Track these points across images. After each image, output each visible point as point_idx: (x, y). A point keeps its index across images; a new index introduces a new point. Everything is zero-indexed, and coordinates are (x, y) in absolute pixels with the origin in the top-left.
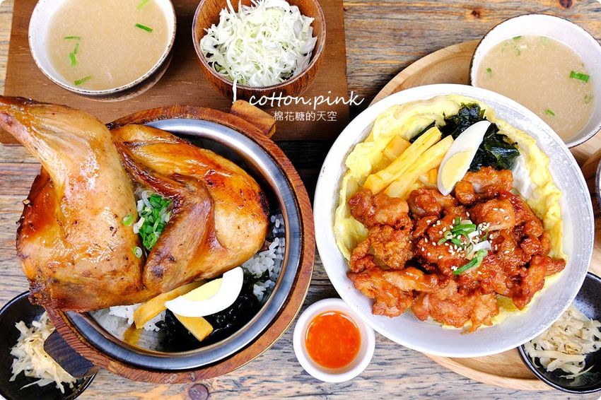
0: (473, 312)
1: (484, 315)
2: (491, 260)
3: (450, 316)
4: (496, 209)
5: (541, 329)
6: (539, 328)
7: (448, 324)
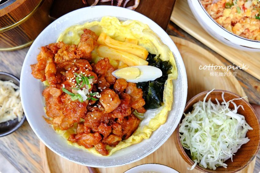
0: (56, 117)
1: (57, 122)
2: (80, 106)
3: (50, 107)
4: (110, 96)
5: (60, 153)
6: (60, 152)
7: (46, 109)
